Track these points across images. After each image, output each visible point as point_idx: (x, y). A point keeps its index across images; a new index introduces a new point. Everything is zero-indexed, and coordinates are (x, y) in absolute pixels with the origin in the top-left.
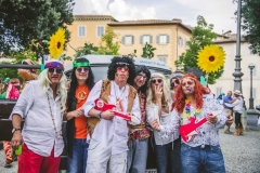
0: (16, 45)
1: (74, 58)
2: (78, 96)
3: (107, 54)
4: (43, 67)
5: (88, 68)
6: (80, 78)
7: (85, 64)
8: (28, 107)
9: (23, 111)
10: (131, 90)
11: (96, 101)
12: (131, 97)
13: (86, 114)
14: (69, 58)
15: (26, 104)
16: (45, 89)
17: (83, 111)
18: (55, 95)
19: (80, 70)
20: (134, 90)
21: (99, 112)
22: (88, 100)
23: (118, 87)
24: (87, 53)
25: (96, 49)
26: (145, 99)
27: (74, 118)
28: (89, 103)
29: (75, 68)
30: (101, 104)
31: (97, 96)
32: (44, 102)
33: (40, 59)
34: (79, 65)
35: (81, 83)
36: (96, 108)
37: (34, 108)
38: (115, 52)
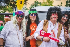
0: (3, 3)
1: (29, 9)
2: (31, 29)
3: (46, 6)
4: (14, 14)
5: (36, 14)
6: (32, 19)
7: (35, 12)
8: (7, 35)
9: (5, 37)
10: (59, 25)
11: (40, 31)
12: (59, 29)
13: (35, 38)
14: (27, 9)
15: (6, 33)
16: (15, 25)
17: (34, 36)
18: (20, 28)
19: (32, 15)
20: (61, 25)
21: (42, 37)
22: (36, 31)
23: (52, 24)
24: (36, 6)
25: (40, 4)
26: (68, 29)
27: (30, 40)
28: (37, 32)
29: (29, 14)
30: (43, 33)
31: (41, 29)
32: (15, 32)
33: (14, 10)
34: (31, 12)
35: (33, 22)
36: (40, 35)
37: (10, 35)
38: (51, 5)
